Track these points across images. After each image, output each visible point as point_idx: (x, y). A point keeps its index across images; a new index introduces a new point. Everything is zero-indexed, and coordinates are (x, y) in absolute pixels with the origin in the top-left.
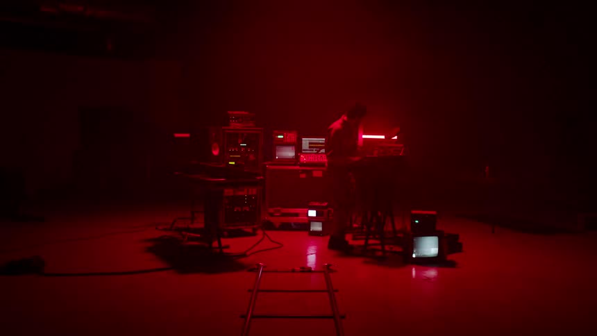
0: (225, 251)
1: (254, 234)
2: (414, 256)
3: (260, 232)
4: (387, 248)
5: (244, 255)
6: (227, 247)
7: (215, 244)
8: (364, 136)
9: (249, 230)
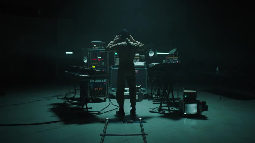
0: (89, 110)
1: (105, 101)
2: (185, 114)
3: (108, 100)
4: (171, 109)
5: (99, 113)
6: (91, 108)
7: (85, 107)
8: (158, 53)
9: (103, 99)
